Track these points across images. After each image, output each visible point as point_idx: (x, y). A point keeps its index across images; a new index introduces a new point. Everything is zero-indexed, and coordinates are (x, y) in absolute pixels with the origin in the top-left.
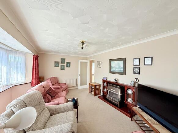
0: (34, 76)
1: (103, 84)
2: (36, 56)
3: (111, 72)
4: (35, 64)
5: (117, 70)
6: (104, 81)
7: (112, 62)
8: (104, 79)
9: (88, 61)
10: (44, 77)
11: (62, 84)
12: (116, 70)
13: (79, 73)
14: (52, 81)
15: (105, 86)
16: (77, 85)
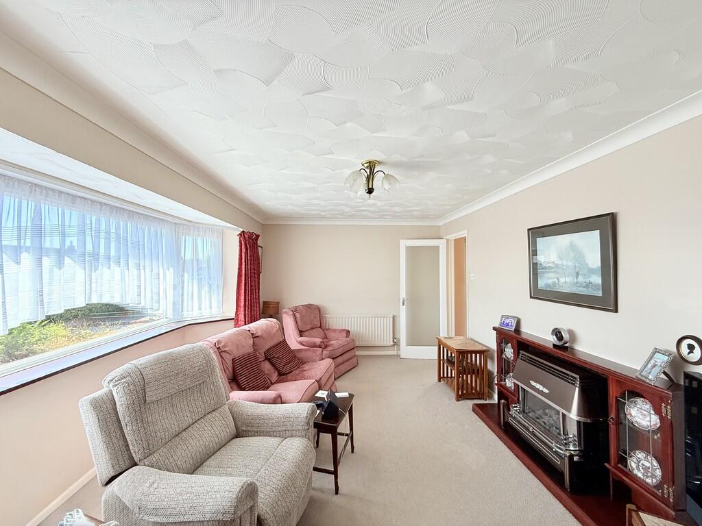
0: (242, 298)
1: (501, 351)
2: (246, 236)
3: (538, 294)
4: (243, 260)
5: (566, 284)
6: (503, 336)
7: (541, 242)
8: (502, 324)
9: (441, 244)
10: (278, 303)
11: (335, 331)
12: (562, 280)
13: (403, 295)
14: (298, 320)
15: (507, 361)
16: (396, 343)
